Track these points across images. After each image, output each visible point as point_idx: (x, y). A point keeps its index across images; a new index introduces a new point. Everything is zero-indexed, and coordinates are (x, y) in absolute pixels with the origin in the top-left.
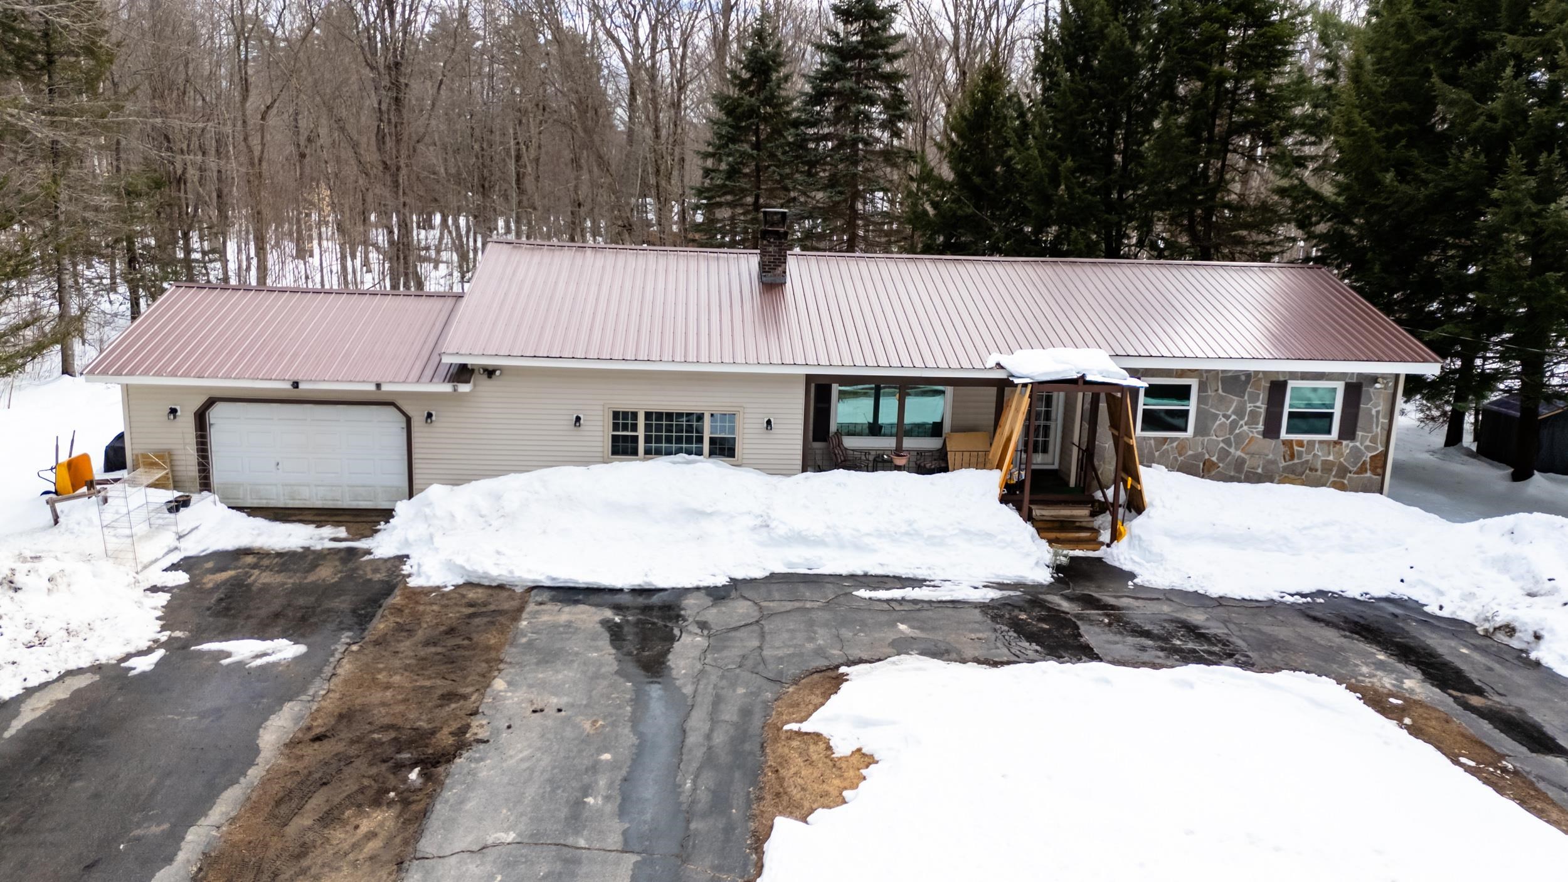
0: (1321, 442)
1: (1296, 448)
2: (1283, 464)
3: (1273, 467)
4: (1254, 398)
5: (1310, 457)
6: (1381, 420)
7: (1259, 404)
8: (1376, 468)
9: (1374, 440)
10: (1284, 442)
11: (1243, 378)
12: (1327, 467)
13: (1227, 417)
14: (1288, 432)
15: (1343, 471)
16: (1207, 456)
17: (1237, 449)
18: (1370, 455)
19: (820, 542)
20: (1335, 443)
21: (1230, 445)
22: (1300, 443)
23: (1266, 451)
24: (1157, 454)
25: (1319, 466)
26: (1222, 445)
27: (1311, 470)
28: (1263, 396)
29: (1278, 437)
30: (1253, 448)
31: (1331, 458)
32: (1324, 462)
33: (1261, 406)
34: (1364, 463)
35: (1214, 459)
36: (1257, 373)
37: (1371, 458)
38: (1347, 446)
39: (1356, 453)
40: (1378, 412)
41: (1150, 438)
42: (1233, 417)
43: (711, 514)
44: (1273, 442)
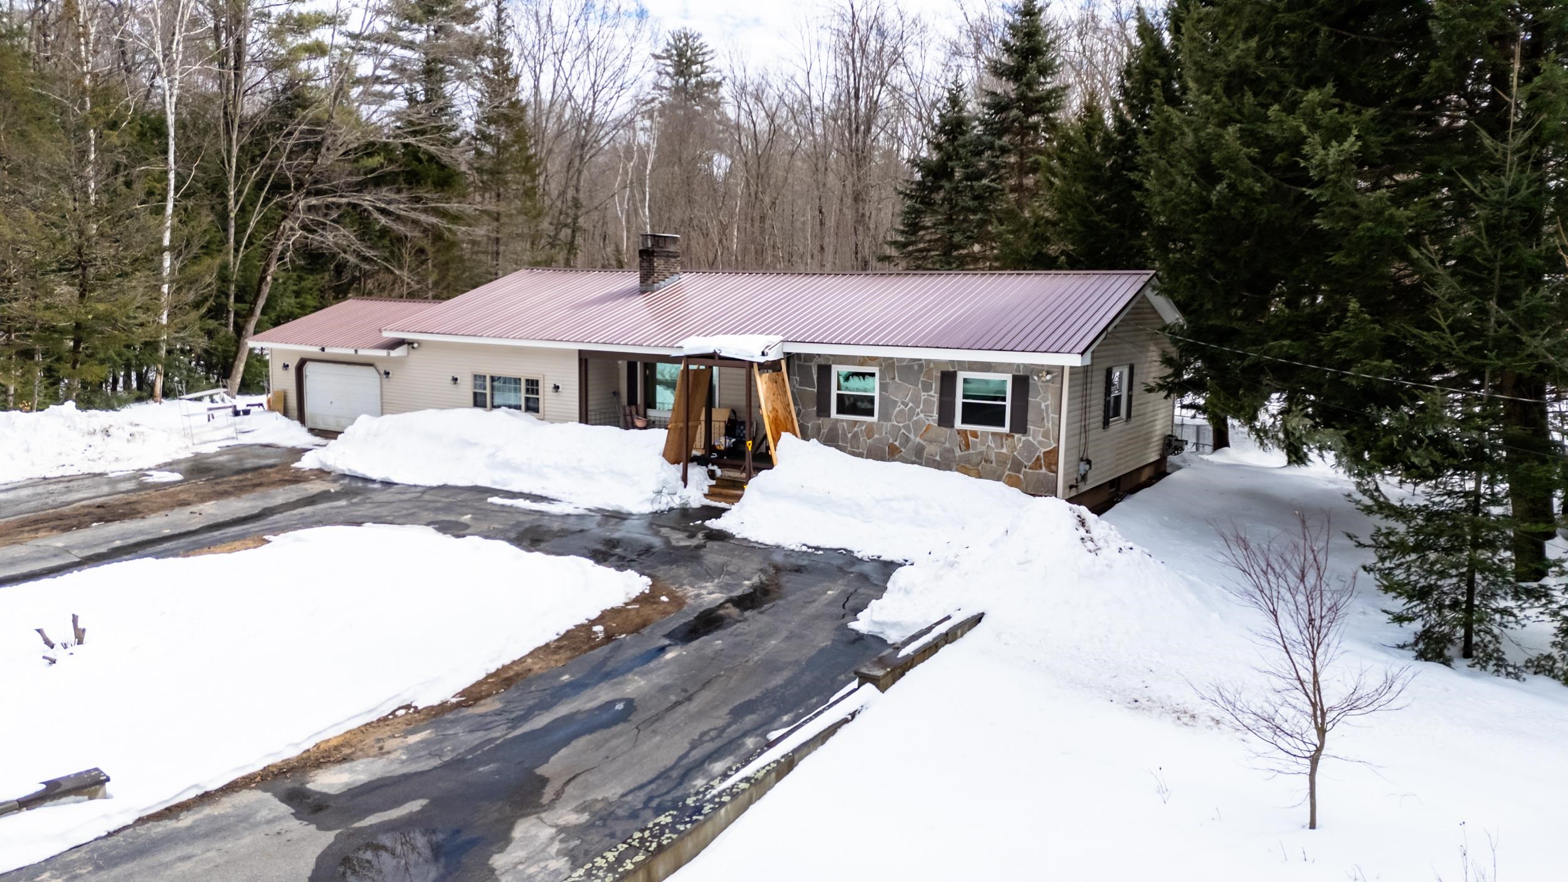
0: (993, 434)
1: (970, 438)
2: (958, 453)
3: (951, 455)
4: (927, 387)
5: (984, 448)
6: (1051, 415)
7: (932, 393)
8: (1050, 464)
9: (1046, 435)
10: (959, 432)
11: (916, 367)
12: (1002, 460)
13: (906, 405)
14: (963, 422)
15: (1017, 466)
16: (891, 441)
17: (916, 436)
18: (1043, 450)
19: (517, 469)
20: (1007, 435)
21: (910, 432)
22: (975, 434)
23: (943, 439)
24: (850, 435)
25: (993, 458)
26: (903, 430)
27: (986, 461)
28: (936, 386)
29: (952, 426)
30: (931, 434)
31: (1004, 450)
32: (998, 454)
33: (934, 395)
34: (1038, 458)
35: (897, 443)
36: (928, 361)
37: (1045, 453)
38: (1020, 439)
39: (1028, 445)
40: (1047, 406)
41: (843, 421)
42: (911, 405)
43: (475, 444)
44: (948, 431)
